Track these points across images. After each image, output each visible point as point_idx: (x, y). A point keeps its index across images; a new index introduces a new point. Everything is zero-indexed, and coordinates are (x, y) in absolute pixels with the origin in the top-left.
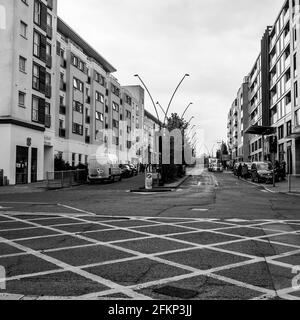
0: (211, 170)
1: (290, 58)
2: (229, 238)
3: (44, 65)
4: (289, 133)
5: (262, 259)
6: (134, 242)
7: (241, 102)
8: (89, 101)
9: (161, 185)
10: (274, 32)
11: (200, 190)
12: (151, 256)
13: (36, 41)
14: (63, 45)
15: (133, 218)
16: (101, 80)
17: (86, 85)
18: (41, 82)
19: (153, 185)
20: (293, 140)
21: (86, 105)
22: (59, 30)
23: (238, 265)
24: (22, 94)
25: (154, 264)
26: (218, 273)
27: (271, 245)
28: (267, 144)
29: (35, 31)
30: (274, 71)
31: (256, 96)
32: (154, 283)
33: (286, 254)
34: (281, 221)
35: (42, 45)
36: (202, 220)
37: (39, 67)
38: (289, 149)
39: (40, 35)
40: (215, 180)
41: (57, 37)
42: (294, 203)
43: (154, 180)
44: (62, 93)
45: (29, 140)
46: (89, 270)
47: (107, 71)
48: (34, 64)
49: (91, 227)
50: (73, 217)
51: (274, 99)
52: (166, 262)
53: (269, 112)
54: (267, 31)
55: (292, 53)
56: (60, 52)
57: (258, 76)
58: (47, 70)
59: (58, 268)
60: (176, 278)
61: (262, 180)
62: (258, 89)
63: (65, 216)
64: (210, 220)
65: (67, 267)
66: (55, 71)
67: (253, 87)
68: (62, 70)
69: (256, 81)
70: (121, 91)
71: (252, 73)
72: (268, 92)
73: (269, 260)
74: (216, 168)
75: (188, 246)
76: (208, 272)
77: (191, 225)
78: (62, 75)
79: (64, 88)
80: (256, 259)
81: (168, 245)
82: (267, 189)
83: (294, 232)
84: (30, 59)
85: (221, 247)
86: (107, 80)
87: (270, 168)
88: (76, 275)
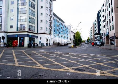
0: (86, 43)
1: (105, 17)
2: (91, 59)
3: (51, 22)
4: (105, 35)
5: (99, 64)
6: (70, 58)
7: (93, 28)
8: (60, 29)
9: (75, 46)
10: (100, 12)
11: (84, 48)
12: (74, 62)
13: (49, 18)
14: (55, 18)
15: (69, 53)
16: (62, 24)
17: (59, 26)
18: (50, 26)
19: (73, 46)
20: (106, 36)
21: (59, 30)
22: (54, 15)
23: (93, 64)
24: (47, 28)
25: (74, 63)
26: (89, 66)
27: (101, 60)
28: (99, 37)
29: (49, 15)
30: (101, 21)
31: (96, 26)
32: (75, 67)
33: (105, 63)
34: (103, 55)
35: (51, 18)
36: (84, 54)
37: (50, 23)
38: (105, 38)
39: (50, 16)
40: (87, 45)
41: (53, 16)
42: (106, 51)
43: (74, 45)
44: (54, 28)
45: (48, 37)
46: (61, 64)
47: (63, 23)
48: (49, 22)
49: (61, 55)
50: (57, 53)
51: (101, 27)
52: (77, 63)
53: (99, 30)
54: (99, 11)
55: (105, 16)
56: (54, 19)
57: (97, 22)
58: (52, 23)
59: (55, 63)
60: (79, 67)
61: (98, 45)
62: (97, 25)
63: (56, 53)
64: (86, 54)
65: (57, 63)
66: (53, 23)
67: (95, 24)
68: (54, 23)
69: (96, 23)
70: (66, 27)
71: (95, 21)
72: (99, 25)
73: (101, 64)
74: (87, 43)
75: (82, 60)
76: (86, 66)
77: (82, 55)
78: (54, 24)
79: (55, 26)
80: (98, 64)
81: (77, 59)
82: (99, 48)
83: (107, 58)
84: (48, 21)
85: (89, 60)
86: (63, 25)
87: (100, 43)
88: (59, 65)
